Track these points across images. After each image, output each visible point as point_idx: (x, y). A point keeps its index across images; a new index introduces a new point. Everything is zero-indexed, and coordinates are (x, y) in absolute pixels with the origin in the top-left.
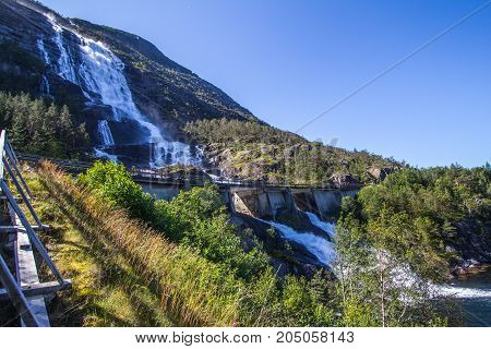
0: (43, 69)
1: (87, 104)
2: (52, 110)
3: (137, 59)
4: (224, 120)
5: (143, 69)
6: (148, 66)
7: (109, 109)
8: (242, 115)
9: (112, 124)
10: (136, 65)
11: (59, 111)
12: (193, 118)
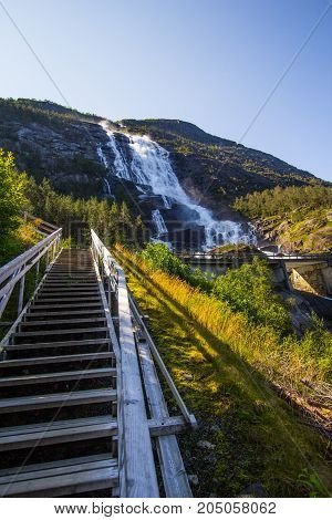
0: (104, 173)
1: (141, 196)
2: (114, 208)
3: (180, 144)
4: (277, 189)
5: (186, 152)
6: (191, 148)
7: (159, 199)
8: (301, 179)
9: (163, 212)
10: (179, 150)
11: (119, 208)
12: (242, 193)
